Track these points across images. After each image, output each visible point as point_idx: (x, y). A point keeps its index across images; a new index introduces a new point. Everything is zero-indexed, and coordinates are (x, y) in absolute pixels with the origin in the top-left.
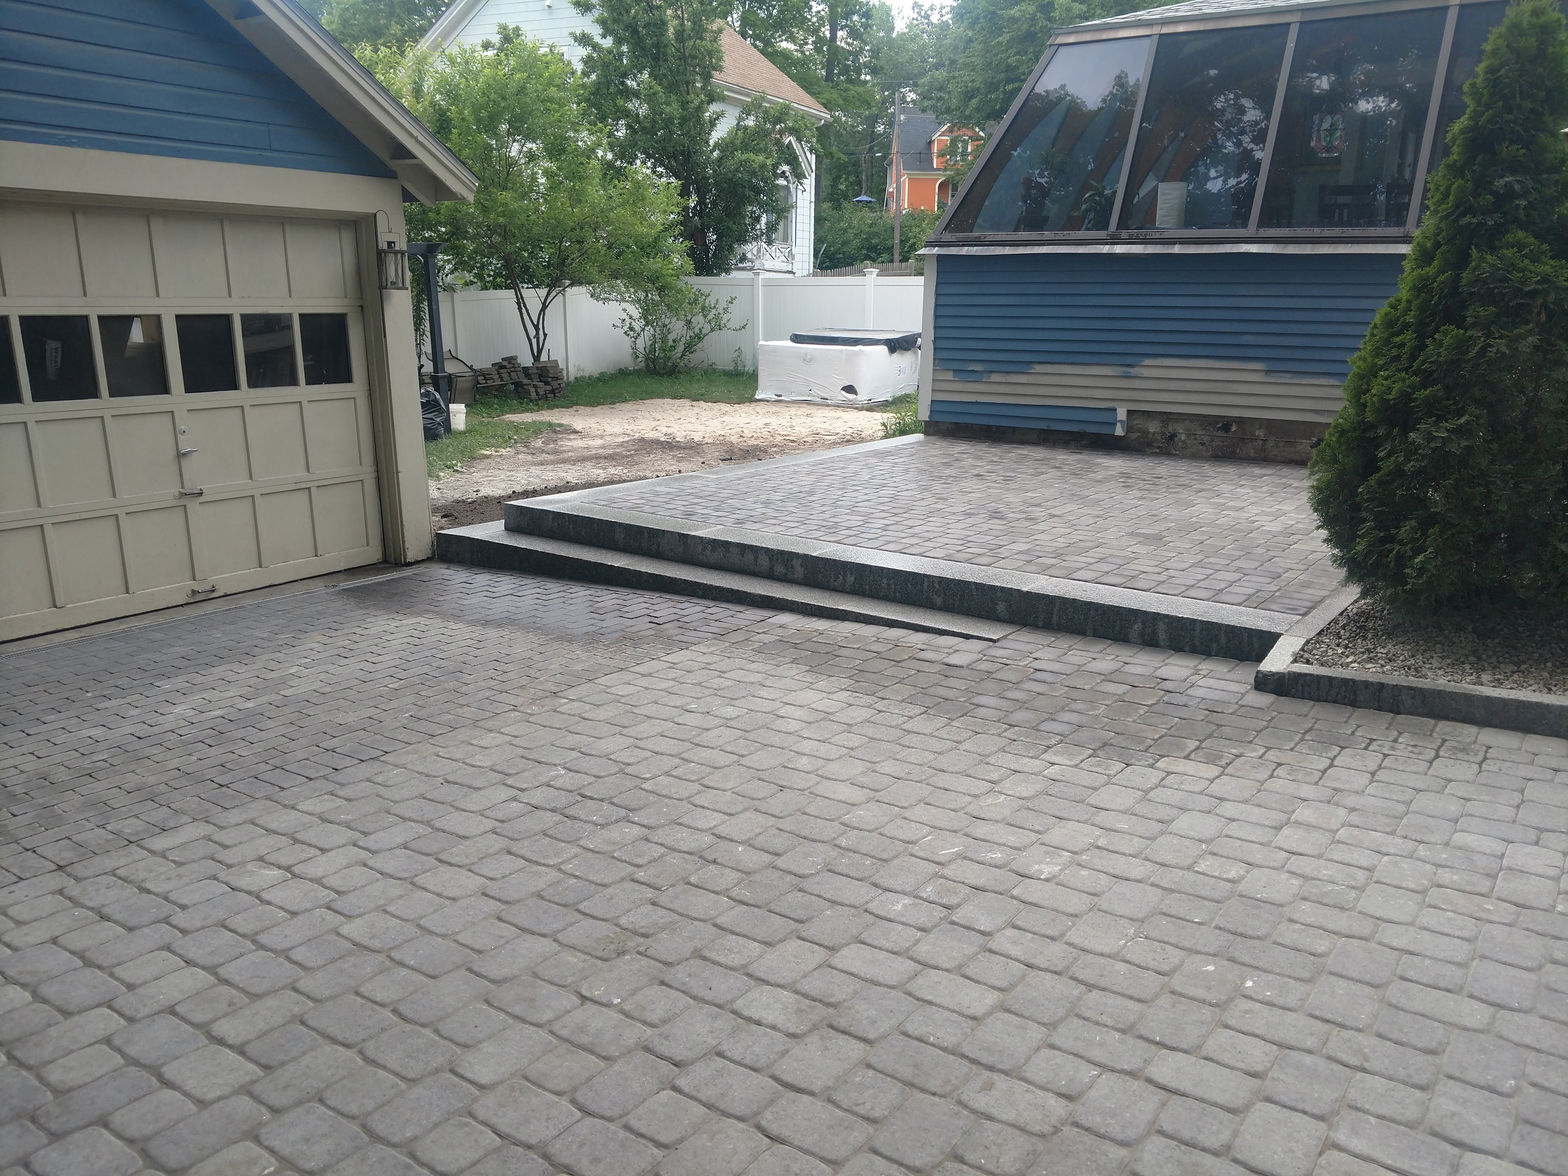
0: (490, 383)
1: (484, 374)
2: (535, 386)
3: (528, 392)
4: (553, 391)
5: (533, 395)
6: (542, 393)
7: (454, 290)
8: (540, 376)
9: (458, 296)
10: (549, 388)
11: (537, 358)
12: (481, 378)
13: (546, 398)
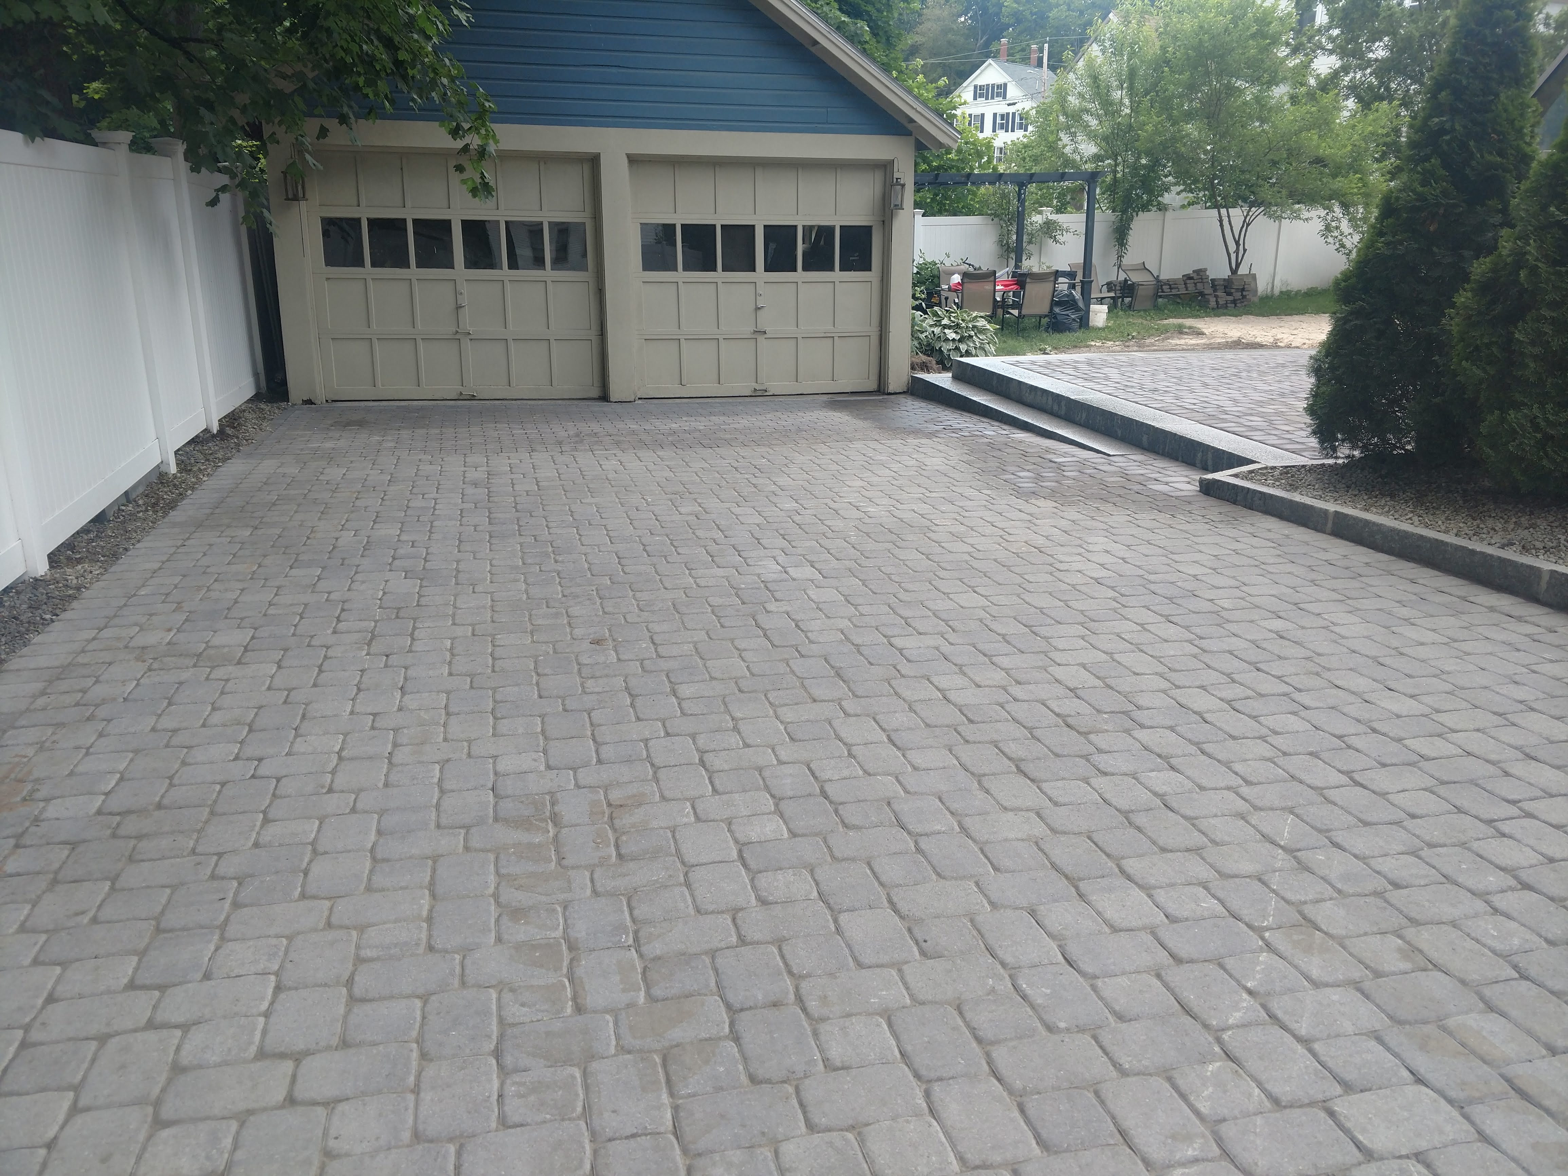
0: (1174, 292)
1: (1170, 284)
2: (1216, 296)
3: (1208, 301)
4: (1234, 302)
5: (1213, 303)
6: (1221, 302)
7: (1166, 209)
8: (1226, 287)
9: (1169, 214)
10: (1230, 298)
11: (1234, 272)
12: (1165, 288)
13: (1226, 307)
